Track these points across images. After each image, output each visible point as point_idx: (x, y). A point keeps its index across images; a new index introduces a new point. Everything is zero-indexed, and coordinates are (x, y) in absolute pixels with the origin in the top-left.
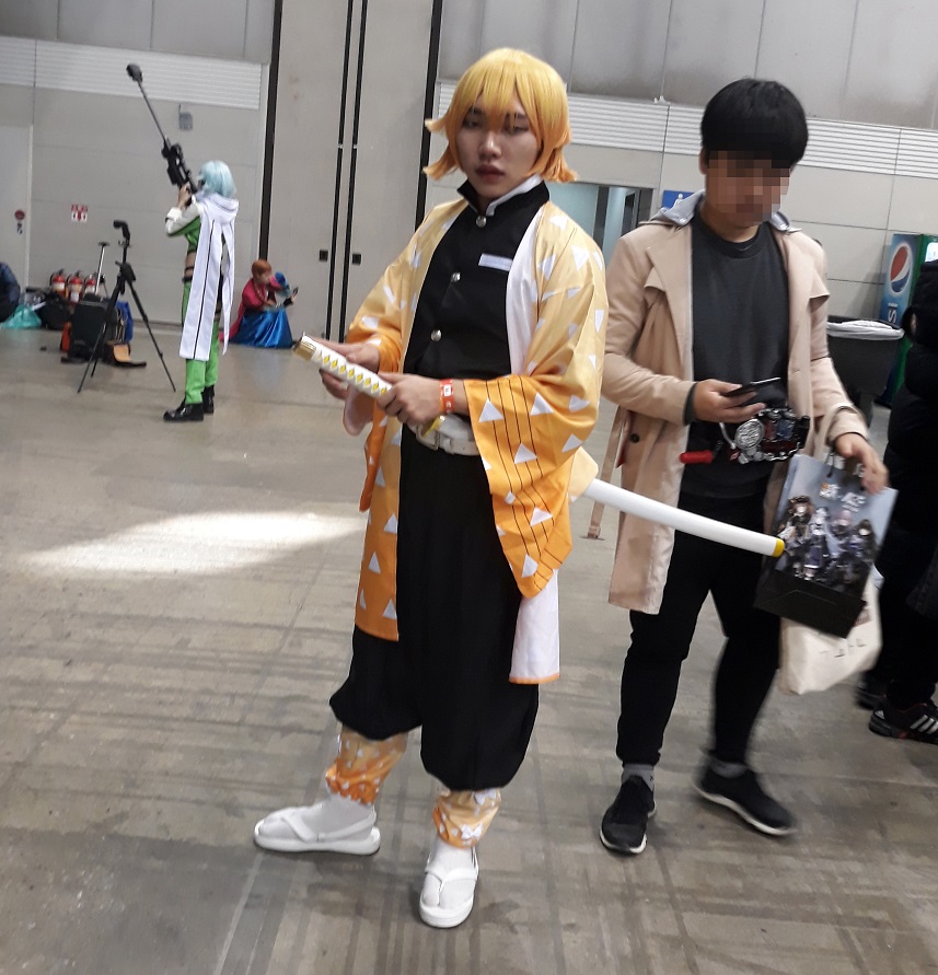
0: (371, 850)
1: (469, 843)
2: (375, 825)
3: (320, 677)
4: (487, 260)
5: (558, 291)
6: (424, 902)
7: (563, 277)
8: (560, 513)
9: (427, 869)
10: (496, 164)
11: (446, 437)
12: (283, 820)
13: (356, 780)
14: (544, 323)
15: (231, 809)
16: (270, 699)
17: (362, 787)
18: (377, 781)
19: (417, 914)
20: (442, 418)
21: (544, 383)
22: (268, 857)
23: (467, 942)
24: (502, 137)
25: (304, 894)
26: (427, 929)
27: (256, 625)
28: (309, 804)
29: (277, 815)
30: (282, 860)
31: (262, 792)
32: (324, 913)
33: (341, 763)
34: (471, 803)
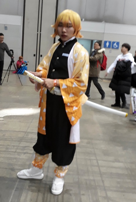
0: (42, 178)
1: (62, 177)
2: (43, 173)
3: (32, 142)
4: (64, 55)
5: (78, 61)
6: (53, 189)
7: (79, 58)
8: (79, 108)
9: (53, 182)
10: (66, 34)
11: (56, 91)
12: (23, 172)
13: (38, 164)
14: (76, 67)
15: (13, 170)
16: (22, 147)
17: (40, 165)
18: (43, 164)
19: (51, 192)
20: (55, 87)
21: (76, 80)
22: (20, 180)
23: (61, 198)
24: (66, 28)
25: (27, 187)
26: (53, 195)
27: (19, 131)
28: (29, 168)
29: (22, 171)
30: (23, 181)
31: (19, 166)
32: (32, 191)
33: (35, 160)
34: (62, 169)
